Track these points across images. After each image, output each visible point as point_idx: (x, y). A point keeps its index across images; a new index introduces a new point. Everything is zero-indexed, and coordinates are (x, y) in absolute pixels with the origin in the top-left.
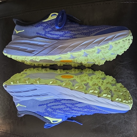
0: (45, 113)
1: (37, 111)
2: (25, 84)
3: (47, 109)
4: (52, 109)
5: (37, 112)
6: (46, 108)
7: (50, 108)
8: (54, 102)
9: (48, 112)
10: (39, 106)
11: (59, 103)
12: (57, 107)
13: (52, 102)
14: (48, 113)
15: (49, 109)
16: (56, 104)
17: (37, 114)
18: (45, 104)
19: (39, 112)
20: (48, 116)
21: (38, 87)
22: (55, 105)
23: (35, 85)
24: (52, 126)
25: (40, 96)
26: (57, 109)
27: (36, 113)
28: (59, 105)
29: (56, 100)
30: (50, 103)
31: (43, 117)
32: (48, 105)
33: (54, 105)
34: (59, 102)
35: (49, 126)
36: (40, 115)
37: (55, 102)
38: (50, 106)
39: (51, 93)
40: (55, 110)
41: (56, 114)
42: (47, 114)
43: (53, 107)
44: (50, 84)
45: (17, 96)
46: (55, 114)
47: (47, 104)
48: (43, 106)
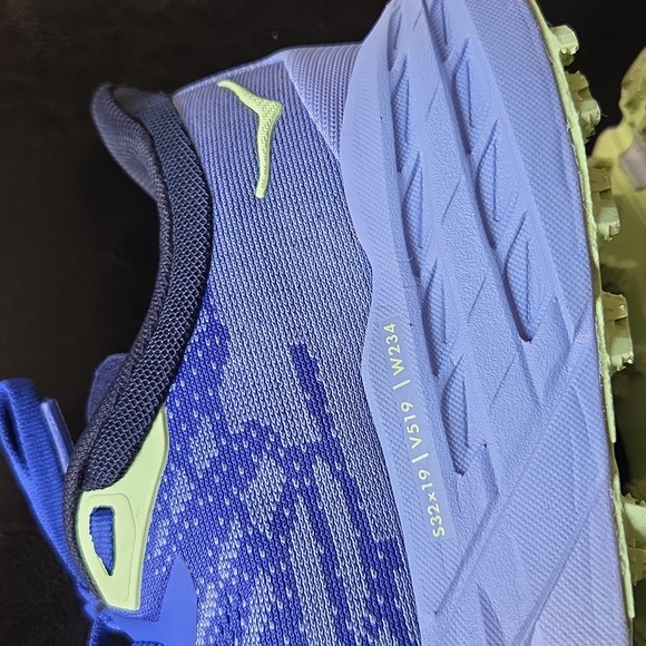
0: (220, 428)
1: (225, 335)
2: (583, 203)
3: (273, 454)
4: (281, 524)
5: (212, 325)
6: (277, 444)
7: (288, 498)
8: (365, 532)
9: (236, 461)
10: (299, 352)
11: (358, 612)
12: (310, 584)
13: (358, 519)
14: (213, 461)
15: (269, 478)
16: (350, 570)
17: (190, 332)
18: (325, 423)
19: (221, 355)
20: (177, 457)
21: (564, 358)
22: (329, 561)
23: (587, 324)
24: (17, 467)
25: (435, 371)
26: (283, 582)
27: (196, 316)
28: (342, 607)
29: (386, 559)
30: (351, 493)
31: (162, 400)
32: (320, 468)
33: (330, 548)
34: (371, 606)
35: (22, 437)
36: (179, 363)
37: (366, 547)
38: (311, 495)
39: (487, 515)
40: (268, 551)
41: (214, 562)
42: (205, 450)
43: (303, 524)
44: (618, 508)
45: (401, 100)
46: (217, 551)
47: (330, 450)
48: (298, 400)
